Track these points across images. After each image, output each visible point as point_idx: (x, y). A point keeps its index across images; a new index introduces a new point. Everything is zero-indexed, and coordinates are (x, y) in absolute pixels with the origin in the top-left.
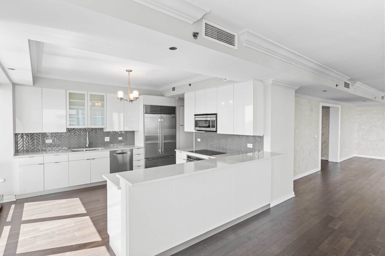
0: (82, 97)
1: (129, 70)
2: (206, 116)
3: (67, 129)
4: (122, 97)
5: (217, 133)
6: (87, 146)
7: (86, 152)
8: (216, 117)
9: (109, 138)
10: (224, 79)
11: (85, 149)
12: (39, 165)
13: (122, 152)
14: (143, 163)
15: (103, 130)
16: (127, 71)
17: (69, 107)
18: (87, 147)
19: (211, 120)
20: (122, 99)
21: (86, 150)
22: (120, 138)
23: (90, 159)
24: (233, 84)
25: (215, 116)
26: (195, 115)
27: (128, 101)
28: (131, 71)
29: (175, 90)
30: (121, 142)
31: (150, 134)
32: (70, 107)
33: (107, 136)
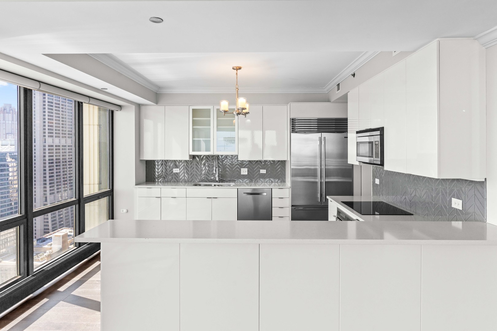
0: (207, 113)
1: (236, 67)
2: (368, 134)
3: (190, 156)
4: (227, 109)
5: (385, 169)
6: (217, 180)
7: (215, 187)
8: (382, 136)
9: (246, 169)
10: (393, 52)
11: (213, 184)
12: (156, 198)
13: (252, 191)
14: (288, 212)
15: (237, 158)
16: (233, 69)
17: (192, 128)
18: (217, 182)
19: (375, 141)
20: (226, 112)
21: (215, 185)
22: (263, 171)
23: (211, 198)
24: (405, 59)
25: (378, 133)
26: (357, 132)
27: (235, 114)
28: (240, 68)
29: (340, 89)
30: (263, 176)
31: (300, 166)
32: (194, 128)
33: (244, 167)
